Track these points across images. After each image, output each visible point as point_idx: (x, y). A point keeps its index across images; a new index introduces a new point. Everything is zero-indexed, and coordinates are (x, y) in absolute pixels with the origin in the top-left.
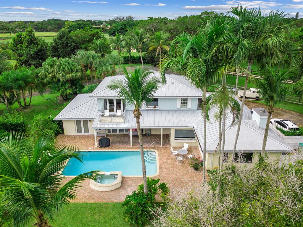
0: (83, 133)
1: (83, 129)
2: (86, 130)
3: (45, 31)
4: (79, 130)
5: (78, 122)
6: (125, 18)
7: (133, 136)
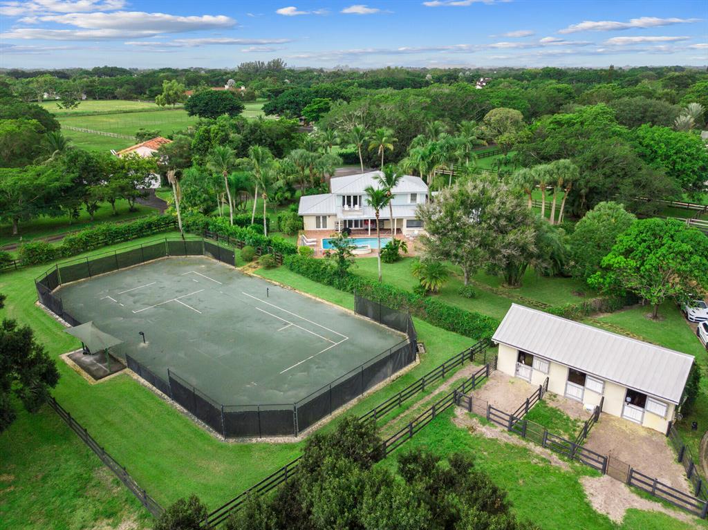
0: (321, 229)
1: (321, 225)
2: (325, 226)
3: (110, 99)
4: (318, 226)
5: (318, 218)
6: (266, 64)
7: (371, 230)
